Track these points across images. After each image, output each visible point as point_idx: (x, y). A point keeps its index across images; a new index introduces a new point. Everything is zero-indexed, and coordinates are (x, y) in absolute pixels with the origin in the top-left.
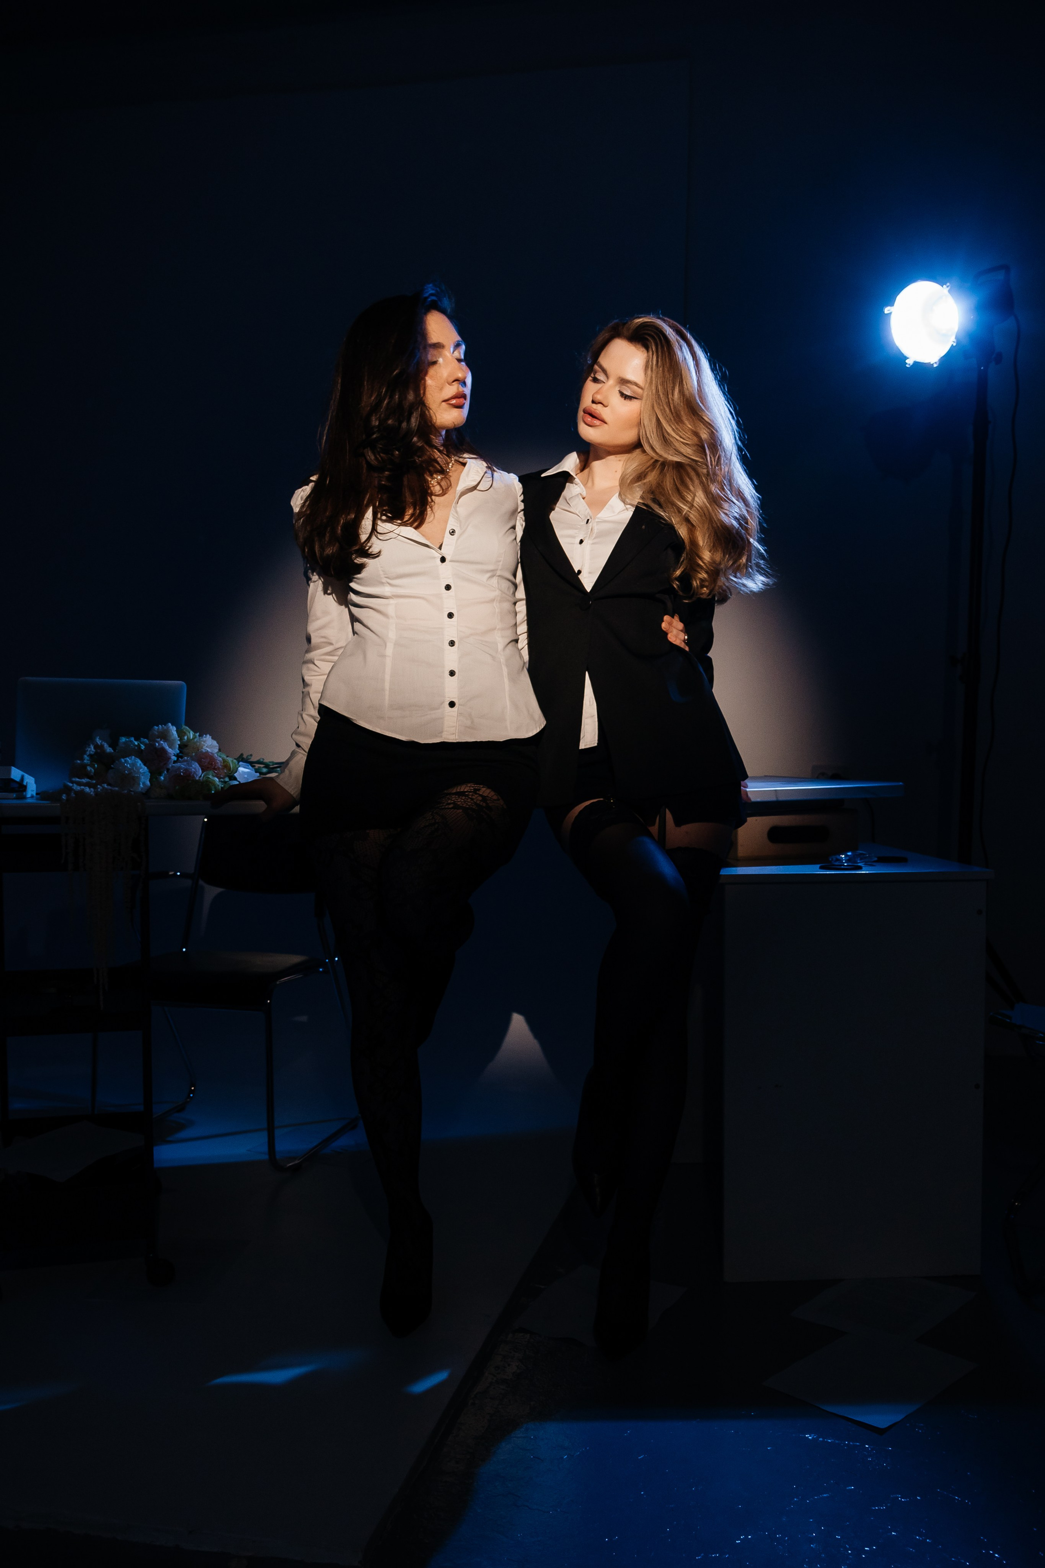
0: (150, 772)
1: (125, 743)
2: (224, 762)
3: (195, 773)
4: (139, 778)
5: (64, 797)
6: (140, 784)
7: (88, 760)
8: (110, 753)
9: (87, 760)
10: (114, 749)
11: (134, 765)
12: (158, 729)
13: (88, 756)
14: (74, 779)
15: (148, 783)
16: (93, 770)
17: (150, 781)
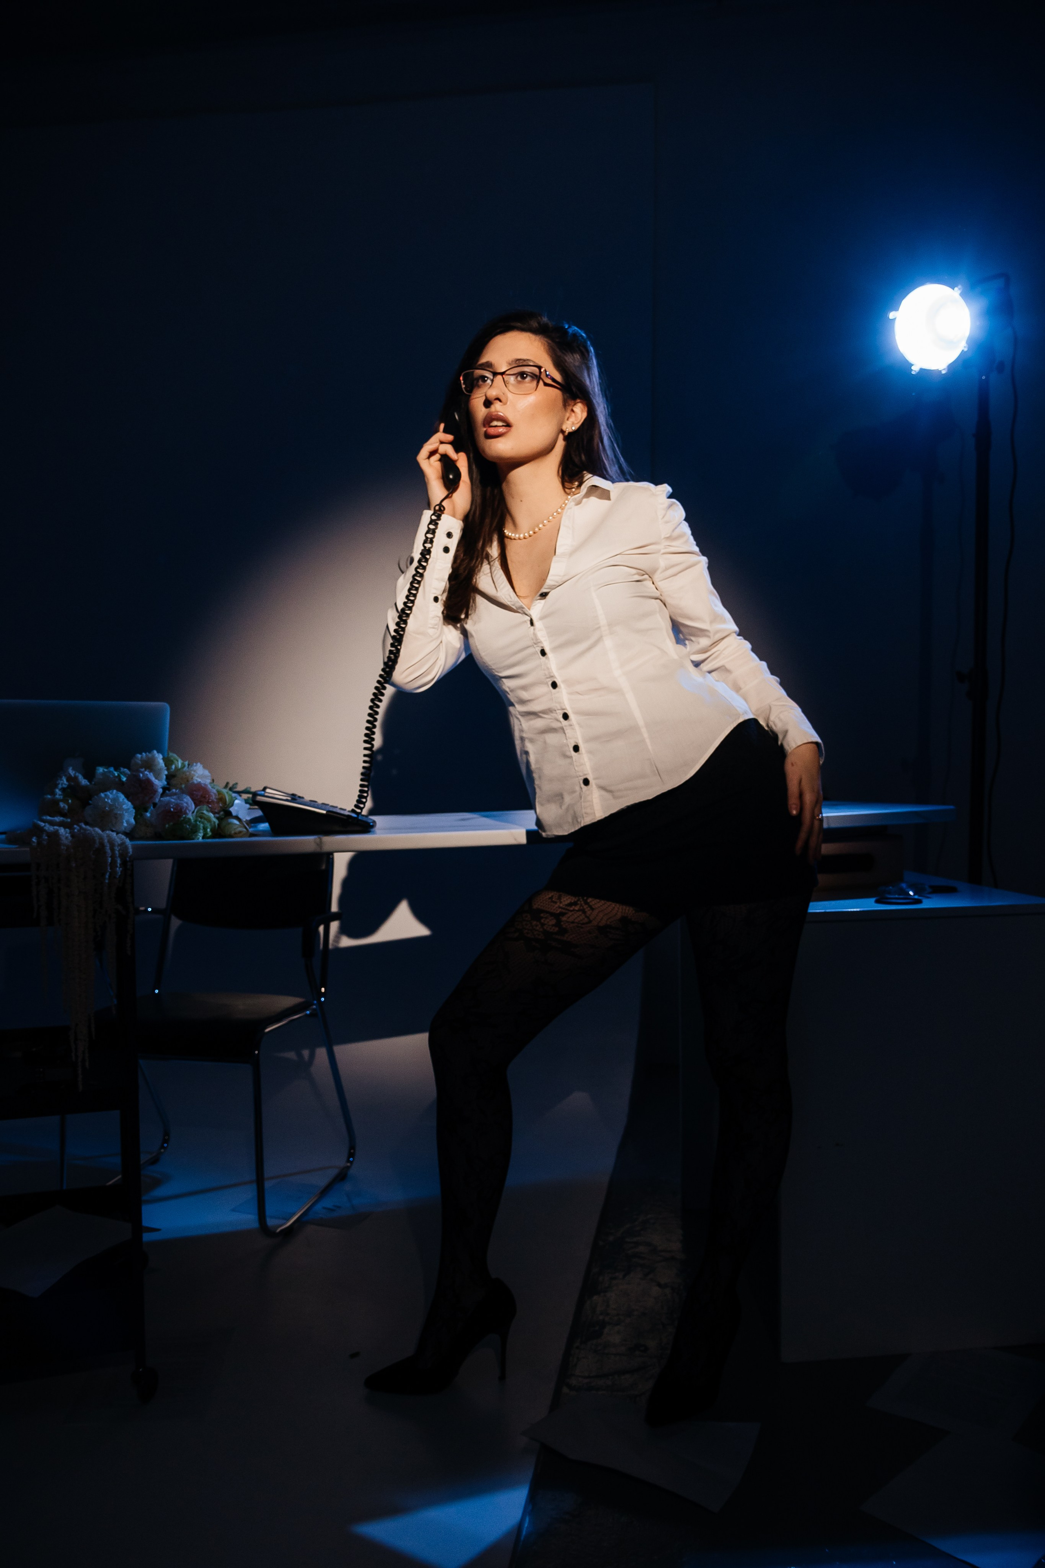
0: (134, 808)
1: (104, 774)
2: (219, 794)
3: (187, 808)
4: (122, 816)
5: (34, 839)
6: (123, 823)
7: (61, 795)
8: (86, 787)
9: (59, 795)
10: (90, 781)
11: (115, 800)
12: (142, 757)
13: (60, 790)
14: (44, 818)
15: (133, 821)
16: (67, 807)
17: (135, 818)
